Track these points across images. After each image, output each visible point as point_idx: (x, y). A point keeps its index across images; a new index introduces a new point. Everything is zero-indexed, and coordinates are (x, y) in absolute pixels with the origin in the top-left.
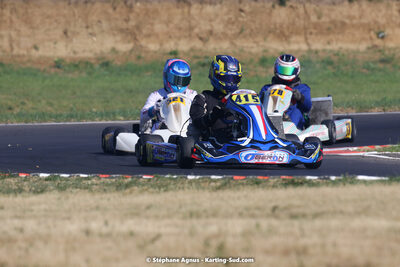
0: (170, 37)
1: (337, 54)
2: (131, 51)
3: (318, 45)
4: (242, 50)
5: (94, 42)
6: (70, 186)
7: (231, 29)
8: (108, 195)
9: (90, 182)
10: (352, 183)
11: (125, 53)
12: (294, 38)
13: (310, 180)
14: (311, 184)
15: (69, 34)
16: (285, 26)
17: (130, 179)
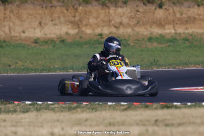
0: (98, 26)
1: (191, 35)
2: (77, 33)
3: (181, 30)
4: (138, 33)
5: (56, 29)
6: (42, 108)
7: (132, 22)
8: (64, 114)
9: (53, 106)
11: (73, 35)
12: (167, 27)
13: (176, 105)
14: (176, 107)
15: (42, 24)
16: (162, 19)
17: (76, 105)
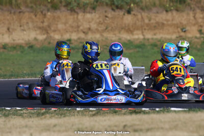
0: (67, 32)
1: (160, 41)
2: (45, 40)
3: (149, 36)
4: (107, 39)
5: (24, 34)
6: (11, 114)
7: (101, 27)
8: (32, 119)
9: (22, 112)
10: (168, 112)
11: (42, 41)
12: (135, 32)
13: (145, 110)
14: (145, 112)
15: (10, 30)
16: (130, 25)
17: (44, 110)
